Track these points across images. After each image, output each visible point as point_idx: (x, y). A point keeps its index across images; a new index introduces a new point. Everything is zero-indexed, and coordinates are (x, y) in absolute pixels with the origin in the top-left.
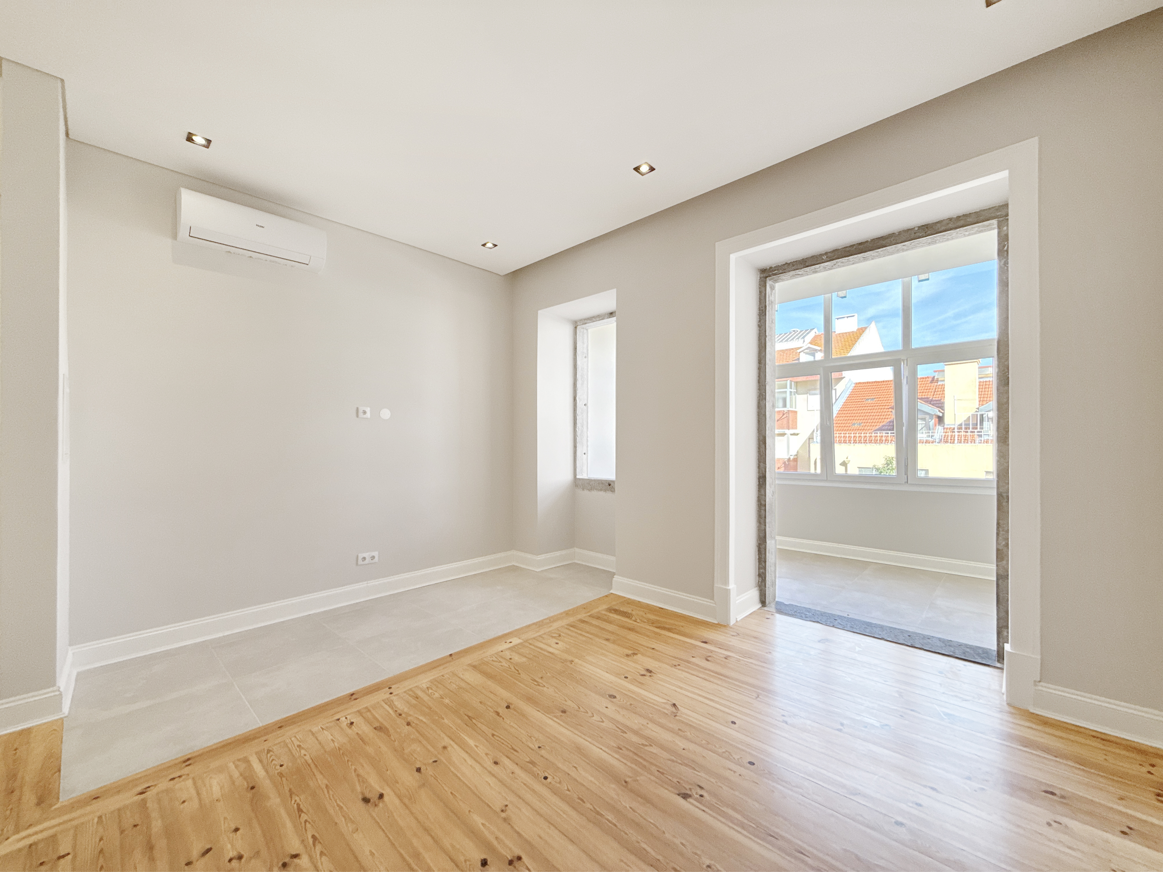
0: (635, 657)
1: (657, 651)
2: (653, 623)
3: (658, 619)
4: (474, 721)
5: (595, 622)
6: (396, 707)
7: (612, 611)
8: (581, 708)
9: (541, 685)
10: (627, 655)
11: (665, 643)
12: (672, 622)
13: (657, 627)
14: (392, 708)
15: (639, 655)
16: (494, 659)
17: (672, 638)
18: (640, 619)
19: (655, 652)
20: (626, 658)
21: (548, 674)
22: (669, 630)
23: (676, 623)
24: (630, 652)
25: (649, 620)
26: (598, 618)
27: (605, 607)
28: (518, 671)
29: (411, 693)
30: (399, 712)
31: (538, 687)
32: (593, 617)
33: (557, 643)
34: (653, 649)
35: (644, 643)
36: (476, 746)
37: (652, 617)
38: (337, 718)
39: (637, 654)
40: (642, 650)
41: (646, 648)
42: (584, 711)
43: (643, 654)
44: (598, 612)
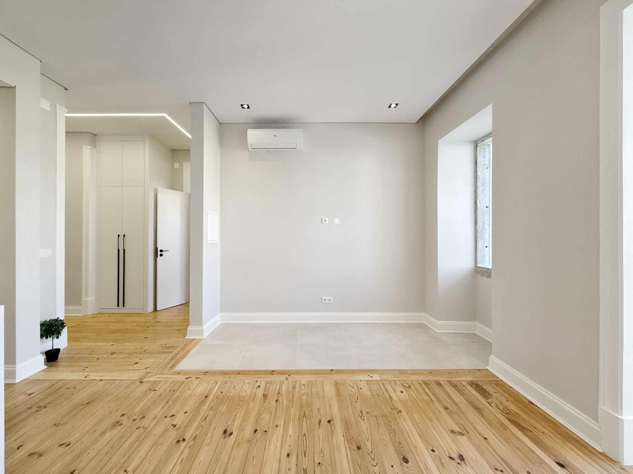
0: (459, 437)
1: (488, 443)
2: (508, 414)
3: (518, 412)
4: (304, 419)
5: (449, 389)
6: (281, 389)
7: (474, 386)
8: (373, 453)
9: (363, 418)
10: (453, 431)
11: (505, 440)
12: (534, 423)
13: (509, 420)
14: (279, 388)
15: (464, 437)
16: (352, 384)
17: (519, 439)
18: (496, 404)
19: (485, 444)
20: (449, 433)
21: (374, 413)
22: (523, 429)
23: (539, 426)
24: (457, 429)
25: (506, 408)
26: (455, 386)
27: (470, 379)
28: (357, 399)
29: (294, 383)
30: (280, 391)
31: (359, 418)
32: (450, 384)
33: (402, 392)
34: (486, 439)
35: (480, 429)
36: (290, 435)
37: (513, 407)
38: (257, 380)
39: (463, 435)
40: (472, 434)
41: (478, 435)
42: (373, 457)
43: (469, 439)
44: (459, 381)
